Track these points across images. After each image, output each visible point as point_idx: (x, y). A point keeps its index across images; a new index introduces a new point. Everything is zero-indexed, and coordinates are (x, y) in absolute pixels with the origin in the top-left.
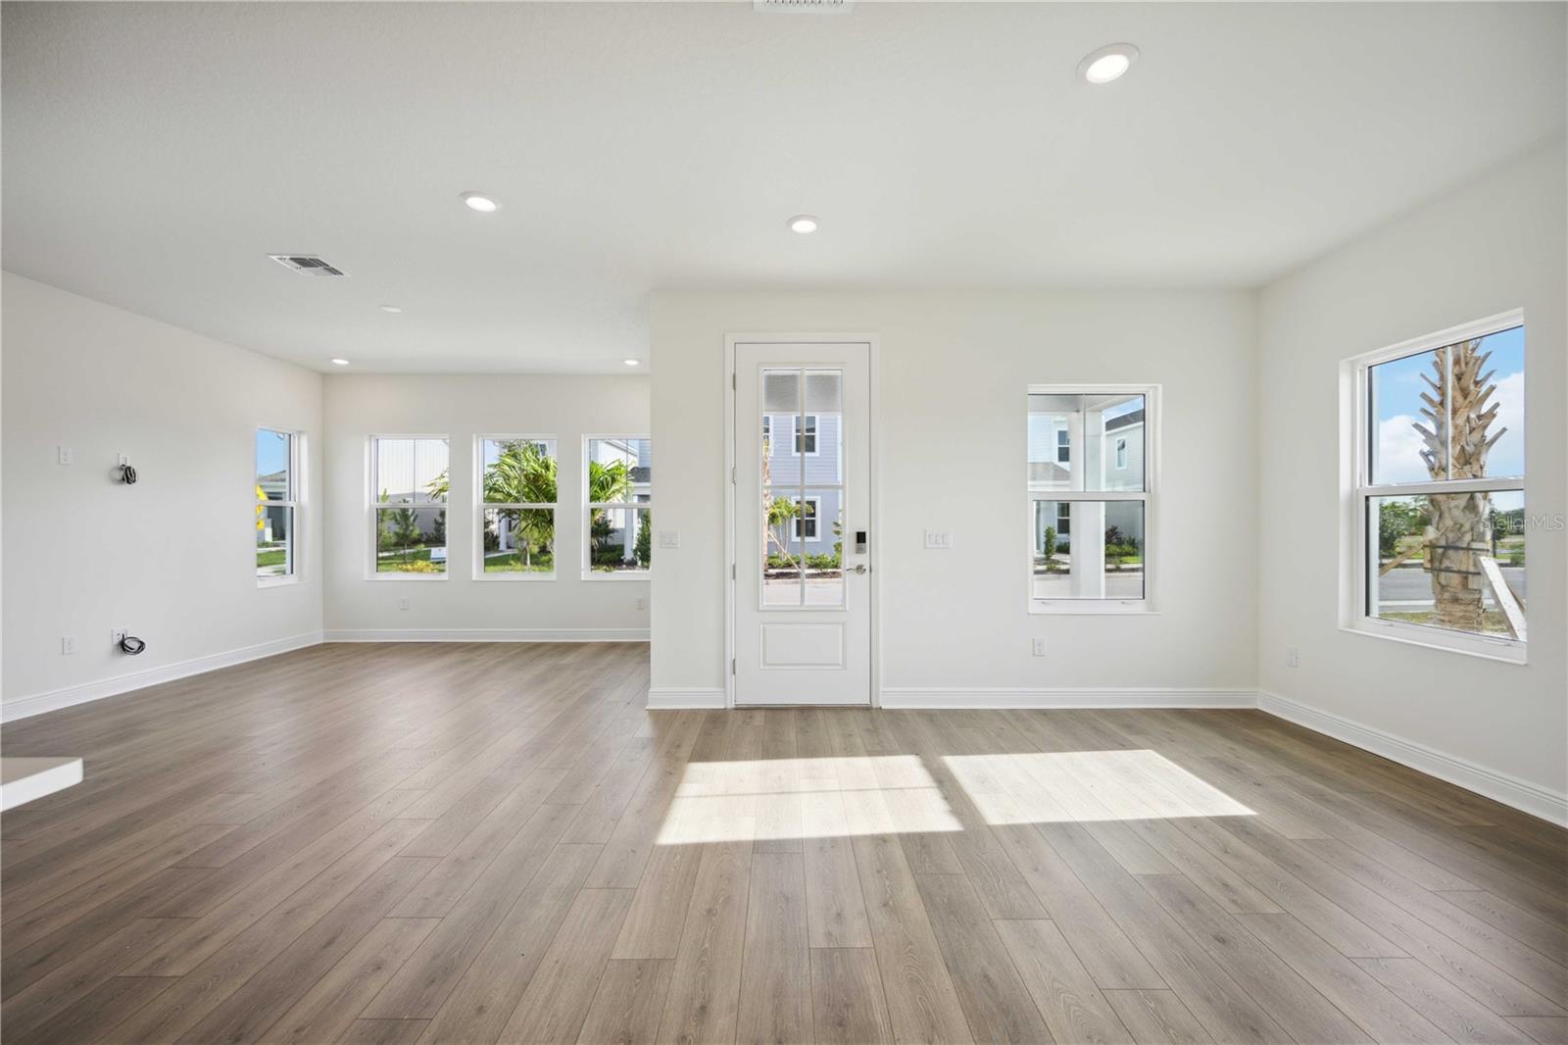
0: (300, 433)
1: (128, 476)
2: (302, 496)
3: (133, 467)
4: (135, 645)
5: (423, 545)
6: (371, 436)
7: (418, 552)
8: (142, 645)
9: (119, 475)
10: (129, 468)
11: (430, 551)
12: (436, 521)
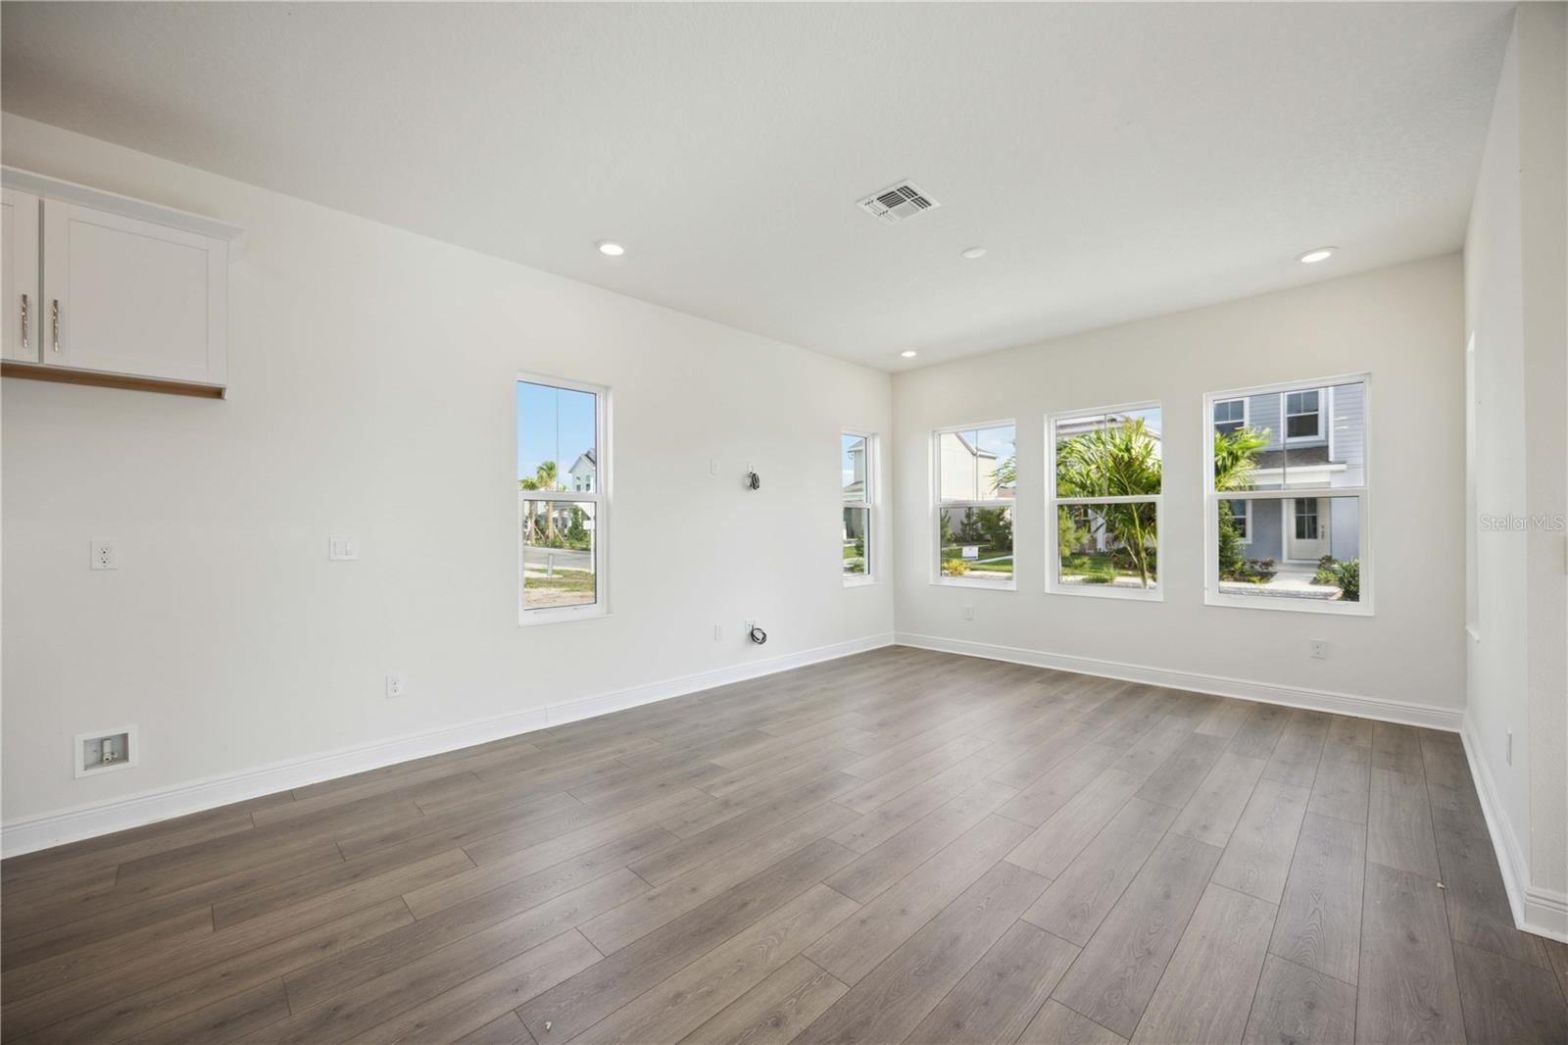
0: (874, 435)
1: (754, 483)
2: (876, 498)
3: (758, 474)
4: (760, 636)
5: (955, 545)
6: (934, 431)
7: (951, 550)
8: (764, 639)
9: (748, 481)
10: (754, 475)
11: (961, 549)
12: (962, 523)
